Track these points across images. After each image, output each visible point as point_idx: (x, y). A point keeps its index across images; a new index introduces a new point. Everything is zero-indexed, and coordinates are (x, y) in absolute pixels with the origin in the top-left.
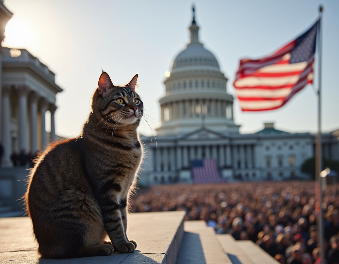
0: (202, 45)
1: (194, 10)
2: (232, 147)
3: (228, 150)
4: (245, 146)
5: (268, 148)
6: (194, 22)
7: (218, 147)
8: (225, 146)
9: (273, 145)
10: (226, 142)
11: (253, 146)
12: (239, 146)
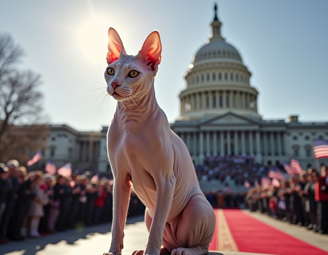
0: (223, 40)
1: (216, 8)
2: (262, 134)
3: (258, 136)
4: (275, 133)
5: (295, 138)
6: (216, 19)
7: (247, 133)
8: (254, 132)
9: (301, 134)
10: (256, 128)
11: (282, 133)
12: (269, 133)
